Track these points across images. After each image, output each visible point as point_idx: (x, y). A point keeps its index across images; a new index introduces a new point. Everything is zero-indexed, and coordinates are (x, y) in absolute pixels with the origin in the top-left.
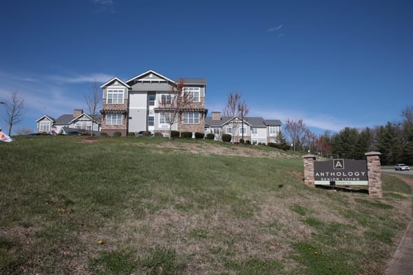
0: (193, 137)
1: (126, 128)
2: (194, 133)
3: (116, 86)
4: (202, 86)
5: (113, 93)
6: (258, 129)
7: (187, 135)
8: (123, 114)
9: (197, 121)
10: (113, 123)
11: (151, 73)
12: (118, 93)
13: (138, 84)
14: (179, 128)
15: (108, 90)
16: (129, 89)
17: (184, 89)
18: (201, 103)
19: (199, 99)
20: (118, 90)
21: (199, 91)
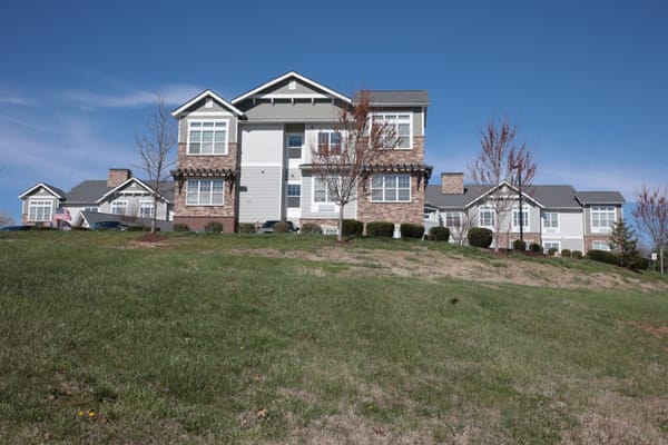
0: (397, 234)
1: (232, 214)
2: (397, 226)
3: (209, 113)
4: (417, 110)
5: (202, 129)
6: (559, 214)
7: (382, 231)
8: (227, 179)
9: (404, 195)
10: (202, 200)
11: (292, 78)
12: (214, 128)
13: (263, 105)
14: (361, 214)
15: (190, 121)
16: (240, 118)
17: (373, 117)
18: (414, 151)
19: (411, 141)
20: (214, 121)
21: (410, 121)
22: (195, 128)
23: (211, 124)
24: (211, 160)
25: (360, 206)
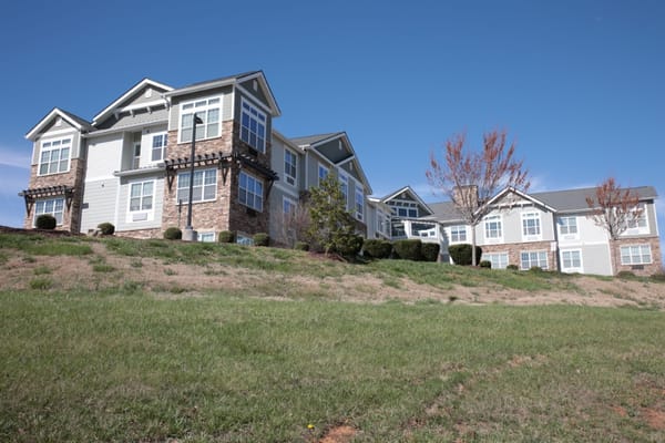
3: (59, 131)
8: (66, 197)
12: (61, 146)
14: (165, 220)
15: (42, 142)
16: (83, 132)
17: (185, 107)
18: (222, 139)
19: (220, 128)
20: (61, 139)
21: (219, 105)
22: (46, 149)
23: (58, 142)
24: (56, 178)
25: (165, 211)
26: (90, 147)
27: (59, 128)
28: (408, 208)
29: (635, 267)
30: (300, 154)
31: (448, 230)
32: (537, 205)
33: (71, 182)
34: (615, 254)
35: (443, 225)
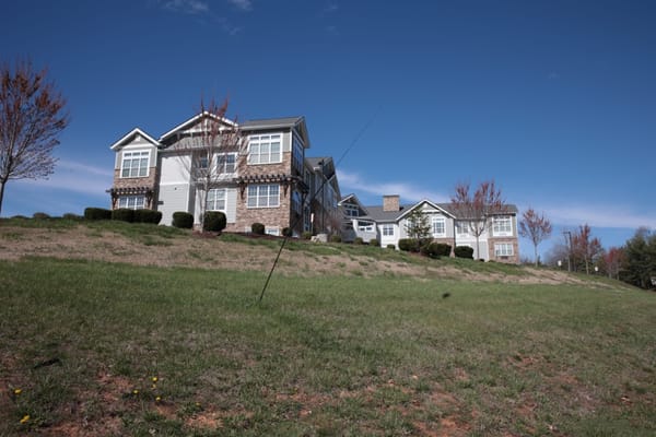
3: (137, 146)
4: (285, 130)
8: (146, 195)
11: (206, 116)
12: (140, 157)
13: (185, 138)
14: (239, 218)
15: (124, 152)
16: (159, 147)
17: (252, 139)
18: (283, 164)
19: (281, 157)
20: (140, 151)
21: (281, 140)
22: (127, 158)
23: (138, 154)
24: (136, 181)
25: (238, 212)
26: (164, 160)
27: (138, 143)
28: (352, 210)
29: (503, 257)
30: (312, 174)
31: (381, 227)
32: (444, 213)
33: (151, 185)
34: (492, 248)
35: (377, 224)
